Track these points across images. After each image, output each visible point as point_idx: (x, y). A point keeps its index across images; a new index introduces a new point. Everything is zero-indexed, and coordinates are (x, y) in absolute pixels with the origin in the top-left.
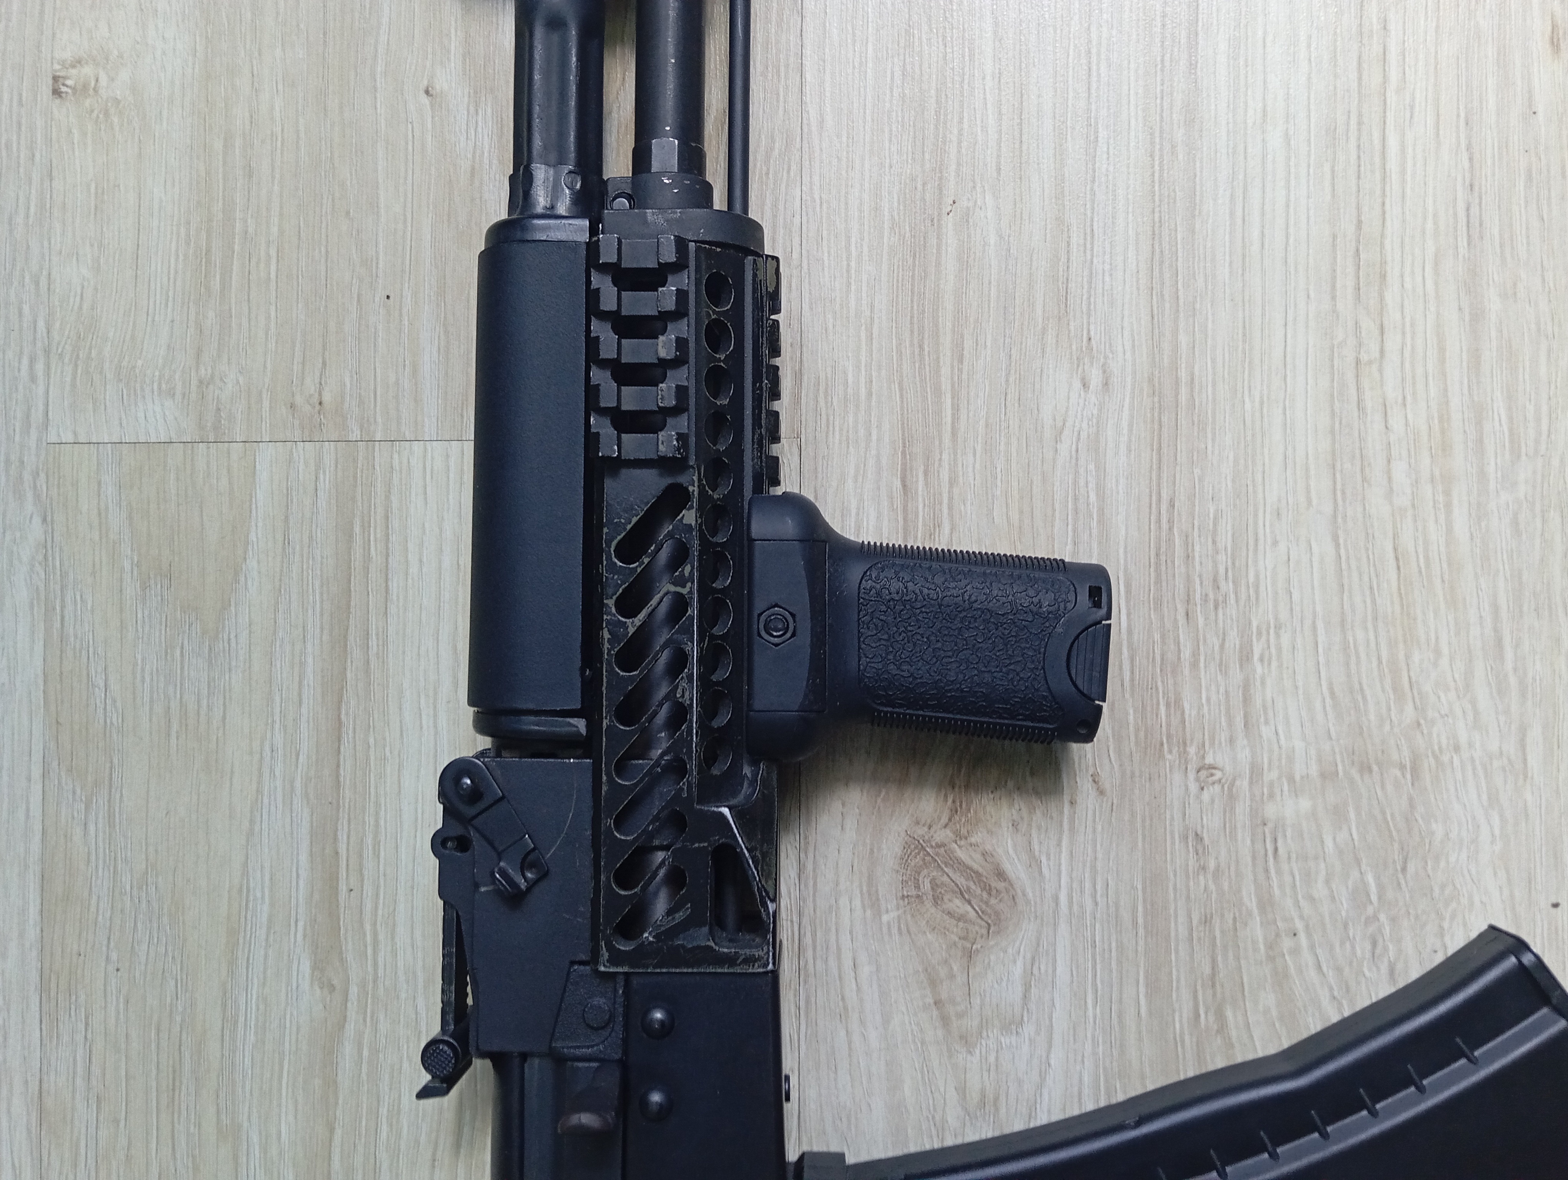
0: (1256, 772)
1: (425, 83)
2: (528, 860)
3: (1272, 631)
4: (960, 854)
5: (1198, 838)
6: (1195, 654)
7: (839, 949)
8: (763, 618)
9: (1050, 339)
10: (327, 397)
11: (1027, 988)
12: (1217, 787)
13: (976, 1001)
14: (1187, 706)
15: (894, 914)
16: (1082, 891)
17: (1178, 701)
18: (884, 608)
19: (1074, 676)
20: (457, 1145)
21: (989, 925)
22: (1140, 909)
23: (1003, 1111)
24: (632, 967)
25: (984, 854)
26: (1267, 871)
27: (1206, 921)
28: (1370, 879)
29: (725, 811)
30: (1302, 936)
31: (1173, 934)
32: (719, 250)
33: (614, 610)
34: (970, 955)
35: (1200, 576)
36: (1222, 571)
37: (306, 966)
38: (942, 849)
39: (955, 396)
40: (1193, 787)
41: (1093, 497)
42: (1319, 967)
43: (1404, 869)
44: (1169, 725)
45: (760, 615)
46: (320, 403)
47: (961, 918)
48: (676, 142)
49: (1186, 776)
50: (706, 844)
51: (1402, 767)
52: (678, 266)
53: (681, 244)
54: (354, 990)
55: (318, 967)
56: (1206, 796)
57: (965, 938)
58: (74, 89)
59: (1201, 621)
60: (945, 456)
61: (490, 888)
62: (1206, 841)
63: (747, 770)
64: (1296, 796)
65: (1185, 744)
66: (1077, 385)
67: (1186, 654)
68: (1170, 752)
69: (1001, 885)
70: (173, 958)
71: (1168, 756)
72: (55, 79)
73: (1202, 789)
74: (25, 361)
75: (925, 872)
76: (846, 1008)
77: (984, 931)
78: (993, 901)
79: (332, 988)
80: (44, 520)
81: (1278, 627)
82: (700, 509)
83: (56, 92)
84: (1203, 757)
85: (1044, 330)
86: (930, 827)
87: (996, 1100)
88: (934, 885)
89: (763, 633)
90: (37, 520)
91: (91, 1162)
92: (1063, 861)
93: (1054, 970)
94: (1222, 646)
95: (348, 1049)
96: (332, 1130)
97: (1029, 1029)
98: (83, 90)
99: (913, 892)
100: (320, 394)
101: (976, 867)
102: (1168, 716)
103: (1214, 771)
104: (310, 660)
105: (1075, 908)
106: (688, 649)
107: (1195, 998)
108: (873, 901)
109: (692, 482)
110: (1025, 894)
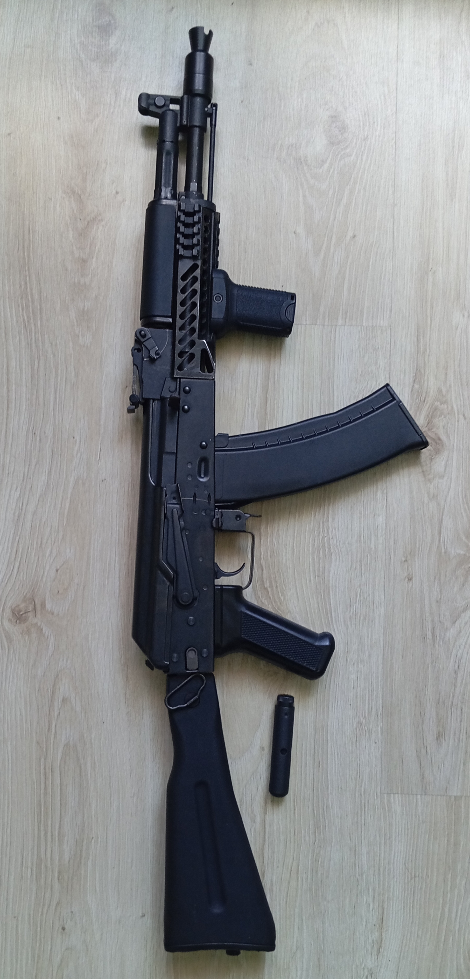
1: (294, 230)
9: (455, 304)
11: (445, 467)
13: (433, 471)
16: (460, 443)
23: (439, 498)
25: (436, 434)
39: (431, 317)
41: (465, 344)
60: (428, 332)
66: (462, 316)
69: (439, 442)
78: (438, 446)
85: (454, 302)
87: (437, 496)
93: (452, 463)
97: (446, 478)
104: (259, 381)
105: (458, 448)
110: (445, 444)
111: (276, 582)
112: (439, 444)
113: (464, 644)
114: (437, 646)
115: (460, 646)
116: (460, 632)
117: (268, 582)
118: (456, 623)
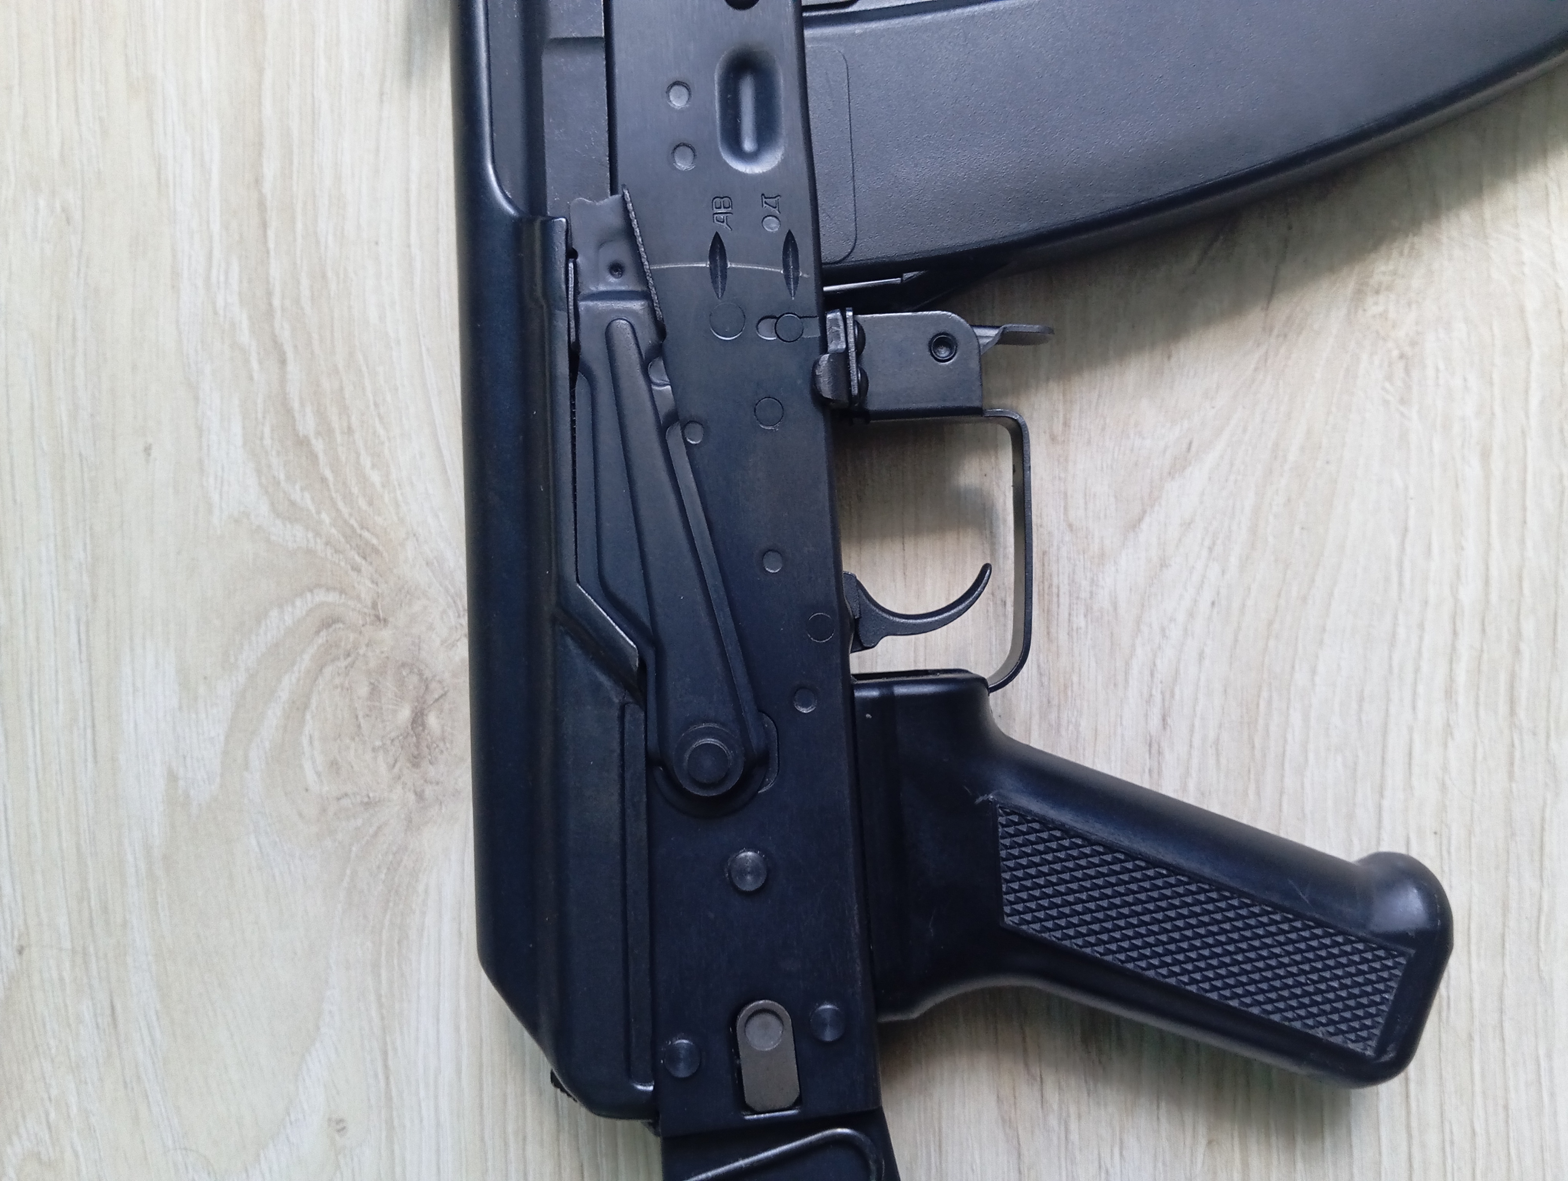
111: (344, 410)
113: (1181, 617)
114: (1063, 636)
115: (1163, 630)
116: (1164, 564)
117: (309, 409)
118: (1144, 526)
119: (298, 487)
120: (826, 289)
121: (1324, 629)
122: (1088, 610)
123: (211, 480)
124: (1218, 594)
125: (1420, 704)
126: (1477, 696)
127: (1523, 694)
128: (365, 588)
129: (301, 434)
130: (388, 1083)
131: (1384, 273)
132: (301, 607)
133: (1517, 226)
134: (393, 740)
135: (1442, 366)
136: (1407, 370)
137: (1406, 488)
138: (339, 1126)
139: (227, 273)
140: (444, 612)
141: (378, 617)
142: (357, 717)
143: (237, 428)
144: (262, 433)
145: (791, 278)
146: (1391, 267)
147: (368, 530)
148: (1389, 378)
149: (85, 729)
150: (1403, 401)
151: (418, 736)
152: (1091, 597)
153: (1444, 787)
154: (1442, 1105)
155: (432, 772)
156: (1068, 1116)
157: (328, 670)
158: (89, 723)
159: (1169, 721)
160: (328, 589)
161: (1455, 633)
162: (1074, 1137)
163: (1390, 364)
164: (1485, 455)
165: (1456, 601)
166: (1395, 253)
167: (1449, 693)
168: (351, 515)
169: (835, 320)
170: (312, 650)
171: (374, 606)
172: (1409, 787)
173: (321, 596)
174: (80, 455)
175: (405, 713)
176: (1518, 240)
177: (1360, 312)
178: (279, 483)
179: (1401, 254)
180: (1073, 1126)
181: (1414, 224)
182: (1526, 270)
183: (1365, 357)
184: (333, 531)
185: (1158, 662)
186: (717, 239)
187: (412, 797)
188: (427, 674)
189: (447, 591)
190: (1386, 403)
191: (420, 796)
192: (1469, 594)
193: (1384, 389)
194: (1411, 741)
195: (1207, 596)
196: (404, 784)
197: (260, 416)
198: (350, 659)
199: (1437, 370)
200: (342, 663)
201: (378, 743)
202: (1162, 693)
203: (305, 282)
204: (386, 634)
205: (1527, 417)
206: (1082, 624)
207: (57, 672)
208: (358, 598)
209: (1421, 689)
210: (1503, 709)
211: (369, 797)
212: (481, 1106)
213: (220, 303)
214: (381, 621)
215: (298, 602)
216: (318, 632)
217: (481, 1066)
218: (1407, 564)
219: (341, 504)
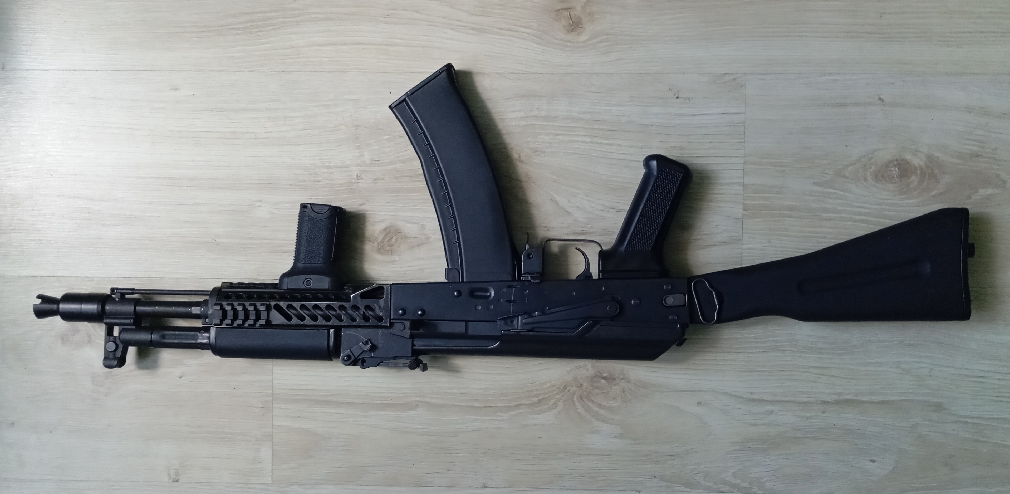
0: (358, 165)
1: (178, 378)
2: (366, 344)
3: (322, 161)
4: (380, 239)
5: (375, 180)
6: (329, 180)
7: (405, 271)
8: (306, 286)
9: (248, 215)
10: (261, 406)
11: (413, 223)
12: (362, 175)
13: (417, 236)
14: (342, 182)
15: (396, 257)
16: (390, 209)
17: (341, 184)
18: (307, 258)
19: (324, 212)
20: (458, 371)
21: (398, 233)
22: (393, 194)
24: (388, 318)
25: (380, 233)
26: (383, 163)
27: (396, 178)
28: (385, 137)
29: (352, 296)
30: (399, 155)
31: (399, 186)
32: (219, 296)
33: (303, 322)
34: (406, 237)
35: (309, 178)
36: (308, 173)
37: (411, 412)
38: (379, 244)
39: (262, 239)
40: (362, 181)
42: (406, 150)
43: (382, 129)
44: (346, 187)
45: (306, 287)
46: (262, 407)
47: (396, 240)
48: (193, 307)
49: (359, 183)
50: (360, 300)
51: (357, 129)
52: (221, 305)
53: (216, 304)
54: (418, 399)
55: (412, 409)
56: (364, 178)
57: (402, 239)
58: (176, 476)
59: (320, 178)
61: (372, 353)
62: (376, 178)
63: (347, 291)
64: (364, 155)
65: (351, 183)
66: (260, 208)
67: (329, 182)
68: (353, 186)
70: (410, 449)
71: (355, 187)
72: (173, 481)
73: (363, 179)
74: (250, 490)
75: (385, 248)
76: (421, 269)
77: (400, 233)
78: (393, 231)
79: (417, 405)
80: (292, 485)
81: (322, 159)
82: (280, 301)
83: (177, 481)
84: (355, 178)
85: (246, 216)
86: (374, 247)
88: (389, 246)
89: (310, 286)
90: (293, 487)
91: (464, 473)
92: (382, 213)
93: (409, 216)
94: (327, 173)
95: (433, 401)
96: (455, 405)
97: (424, 222)
98: (177, 474)
99: (390, 252)
100: (260, 408)
101: (383, 236)
102: (344, 187)
103: (358, 175)
104: (331, 411)
105: (393, 210)
106: (313, 305)
107: (416, 181)
108: (393, 262)
109: (273, 303)
110: (390, 223)
111: (532, 391)
112: (390, 230)
113: (590, 204)
115: (593, 208)
116: (578, 207)
117: (532, 399)
118: (569, 211)
119: (550, 403)
120: (517, 280)
121: (594, 172)
122: (587, 224)
123: (547, 423)
124: (585, 195)
125: (612, 151)
126: (611, 138)
127: (611, 128)
128: (574, 389)
129: (537, 401)
130: (689, 391)
131: (516, 156)
132: (577, 404)
133: (507, 126)
134: (609, 385)
135: (537, 144)
136: (538, 151)
137: (564, 152)
138: (699, 403)
139: (500, 416)
140: (580, 371)
141: (580, 386)
142: (603, 393)
143: (535, 416)
144: (537, 410)
145: (515, 287)
146: (515, 154)
147: (560, 387)
148: (539, 155)
149: (603, 457)
150: (544, 153)
151: (608, 379)
152: (584, 223)
153: (631, 147)
154: (704, 149)
155: (617, 376)
156: (703, 234)
157: (592, 398)
158: (602, 456)
159: (613, 207)
160: (573, 397)
161: (596, 143)
162: (708, 233)
163: (536, 155)
164: (558, 135)
165: (589, 142)
166: (512, 153)
167: (610, 144)
168: (557, 391)
169: (524, 278)
170: (587, 402)
171: (578, 387)
172: (631, 154)
173: (575, 399)
174: (540, 454)
175: (603, 381)
176: (510, 126)
177: (524, 161)
178: (548, 407)
179: (512, 151)
180: (705, 233)
181: (506, 148)
182: (517, 124)
183: (534, 160)
184: (560, 395)
185: (600, 209)
186: (507, 301)
187: (623, 381)
188: (594, 376)
189: (575, 370)
190: (544, 156)
191: (622, 379)
192: (588, 140)
193: (542, 156)
194: (620, 153)
195: (585, 197)
196: (619, 382)
197: (532, 410)
198: (590, 393)
199: (538, 145)
200: (591, 395)
201: (610, 388)
202: (607, 208)
203: (503, 398)
204: (585, 385)
205: (549, 125)
206: (590, 225)
207: (589, 463)
208: (576, 390)
209: (609, 151)
210: (614, 133)
211: (622, 391)
212: (696, 369)
213: (506, 418)
214: (581, 385)
215: (576, 405)
216: (583, 400)
217: (686, 369)
218: (581, 153)
219: (554, 393)
